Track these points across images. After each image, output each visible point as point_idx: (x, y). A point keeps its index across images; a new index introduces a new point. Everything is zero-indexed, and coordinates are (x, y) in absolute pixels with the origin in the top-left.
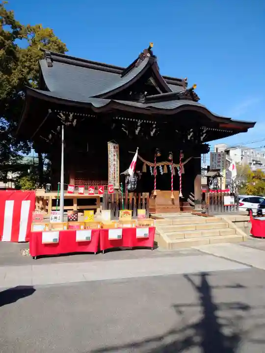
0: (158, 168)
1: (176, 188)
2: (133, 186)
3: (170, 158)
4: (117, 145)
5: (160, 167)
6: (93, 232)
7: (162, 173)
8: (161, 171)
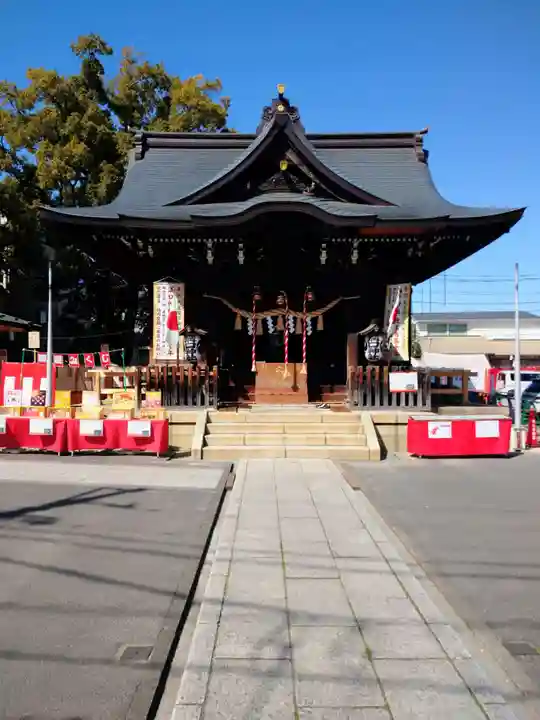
0: (264, 321)
1: (295, 358)
2: (190, 355)
3: (280, 300)
4: (182, 286)
5: (269, 318)
6: (56, 423)
7: (271, 331)
8: (270, 325)
